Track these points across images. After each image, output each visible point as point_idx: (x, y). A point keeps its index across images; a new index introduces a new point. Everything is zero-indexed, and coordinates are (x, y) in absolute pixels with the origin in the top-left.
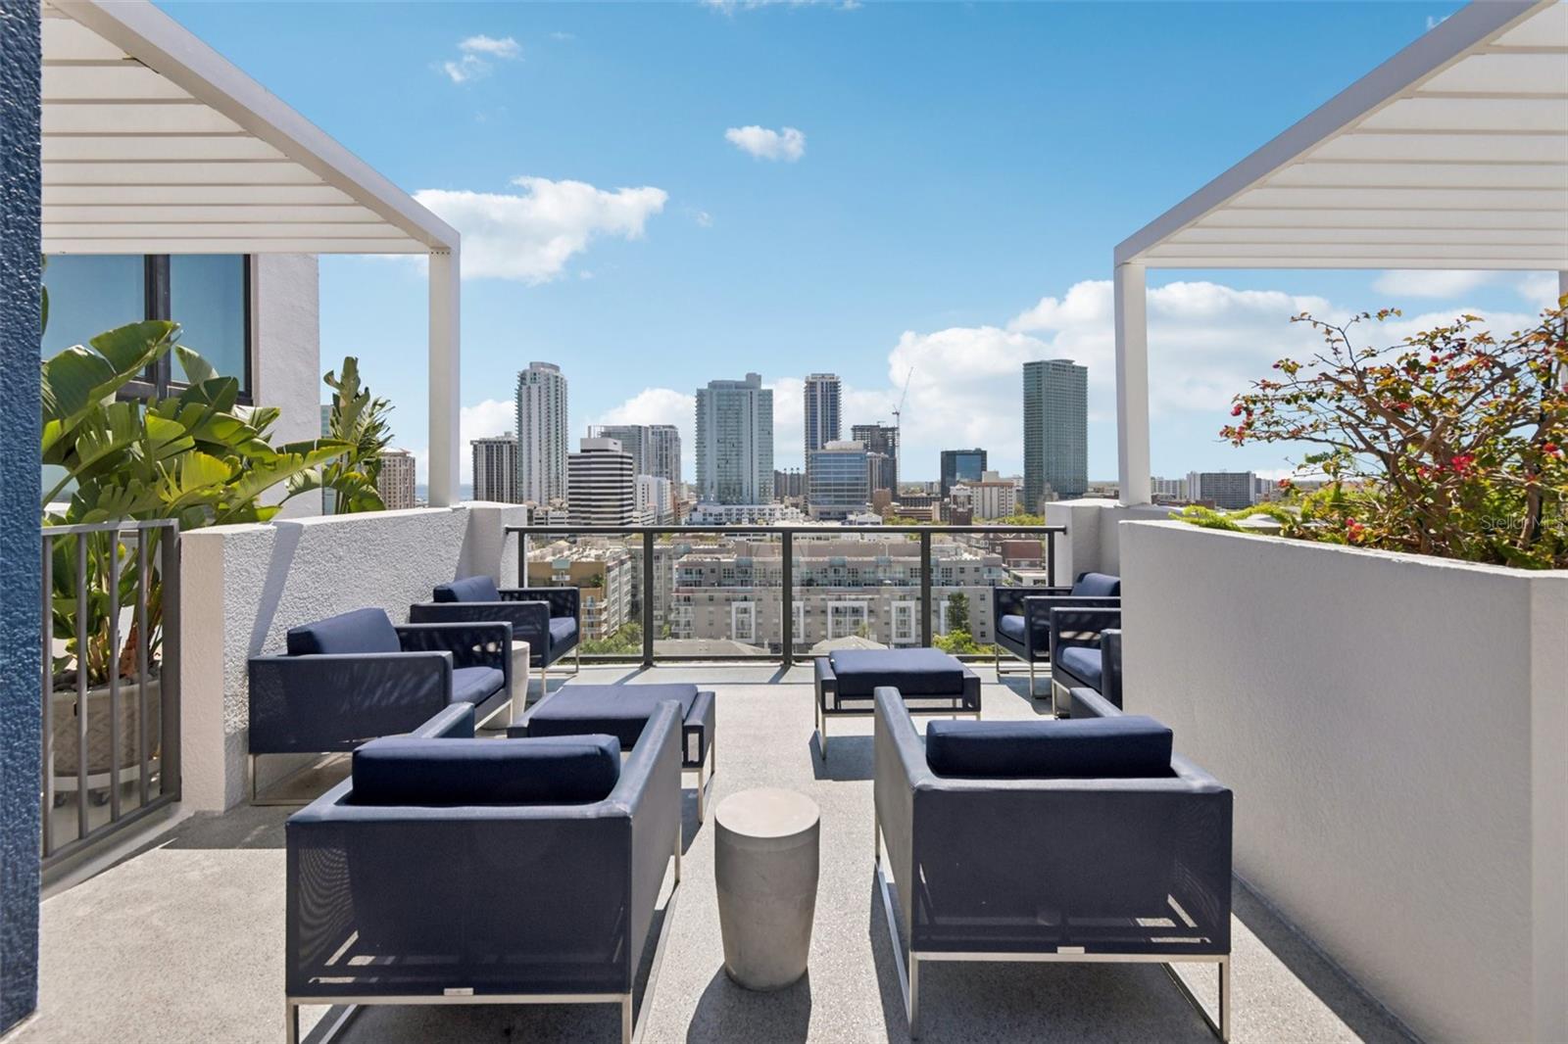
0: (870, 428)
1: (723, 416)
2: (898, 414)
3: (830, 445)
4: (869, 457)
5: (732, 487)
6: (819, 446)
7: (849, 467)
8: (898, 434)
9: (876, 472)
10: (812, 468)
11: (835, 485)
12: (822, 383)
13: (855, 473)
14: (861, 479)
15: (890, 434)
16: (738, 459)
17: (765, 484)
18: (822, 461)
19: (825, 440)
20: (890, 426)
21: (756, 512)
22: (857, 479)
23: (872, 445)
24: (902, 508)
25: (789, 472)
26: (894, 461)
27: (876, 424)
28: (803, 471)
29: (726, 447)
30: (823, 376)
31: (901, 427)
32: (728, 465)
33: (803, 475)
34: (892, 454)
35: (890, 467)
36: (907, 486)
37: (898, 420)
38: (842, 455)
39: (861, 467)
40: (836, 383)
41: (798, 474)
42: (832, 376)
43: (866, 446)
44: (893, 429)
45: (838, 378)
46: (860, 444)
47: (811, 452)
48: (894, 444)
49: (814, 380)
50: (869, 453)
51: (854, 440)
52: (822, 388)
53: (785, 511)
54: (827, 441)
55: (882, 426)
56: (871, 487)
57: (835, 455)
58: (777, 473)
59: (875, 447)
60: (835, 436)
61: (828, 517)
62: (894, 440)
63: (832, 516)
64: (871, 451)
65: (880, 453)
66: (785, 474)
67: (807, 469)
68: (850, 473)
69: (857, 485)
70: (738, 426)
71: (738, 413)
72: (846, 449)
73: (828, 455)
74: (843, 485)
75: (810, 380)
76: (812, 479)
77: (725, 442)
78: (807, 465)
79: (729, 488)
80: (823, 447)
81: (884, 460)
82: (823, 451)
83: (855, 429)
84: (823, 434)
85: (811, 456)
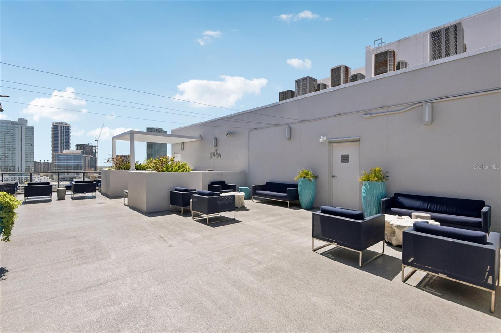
0: (85, 145)
1: (3, 136)
2: (98, 141)
3: (65, 151)
4: (84, 156)
5: (9, 168)
6: (59, 151)
7: (74, 160)
8: (98, 148)
9: (87, 162)
10: (55, 160)
11: (67, 167)
12: (61, 126)
13: (77, 162)
14: (80, 165)
15: (94, 148)
16: (13, 156)
17: (29, 167)
18: (61, 158)
19: (62, 149)
20: (94, 145)
21: (24, 179)
22: (78, 165)
23: (85, 152)
24: (99, 176)
25: (42, 162)
26: (96, 159)
27: (88, 144)
28: (50, 161)
29: (5, 150)
30: (62, 123)
31: (98, 146)
32: (6, 158)
33: (50, 163)
34: (95, 155)
35: (94, 160)
36: (102, 168)
37: (98, 143)
38: (71, 155)
39: (80, 160)
40: (69, 127)
41: (48, 163)
42: (66, 124)
43: (83, 152)
44: (95, 146)
45: (69, 125)
46: (80, 152)
47: (55, 154)
48: (95, 152)
49: (57, 125)
50: (84, 155)
51: (77, 149)
52: (61, 128)
53: (40, 178)
54: (64, 149)
55: (90, 145)
56: (85, 168)
57: (67, 155)
58: (36, 162)
59: (87, 153)
60: (67, 147)
61: (64, 180)
62: (95, 150)
63: (65, 179)
64: (85, 154)
65: (89, 155)
66: (40, 163)
67: (53, 161)
68: (74, 162)
69: (78, 167)
70: (13, 141)
71: (13, 136)
72: (73, 153)
73: (64, 155)
74: (71, 167)
75: (55, 124)
76: (56, 165)
77: (5, 148)
78: (53, 159)
79: (7, 169)
80: (61, 152)
81: (91, 158)
82: (61, 154)
83: (77, 145)
84: (61, 146)
85: (55, 155)
